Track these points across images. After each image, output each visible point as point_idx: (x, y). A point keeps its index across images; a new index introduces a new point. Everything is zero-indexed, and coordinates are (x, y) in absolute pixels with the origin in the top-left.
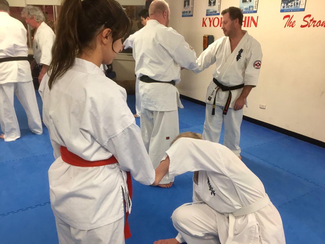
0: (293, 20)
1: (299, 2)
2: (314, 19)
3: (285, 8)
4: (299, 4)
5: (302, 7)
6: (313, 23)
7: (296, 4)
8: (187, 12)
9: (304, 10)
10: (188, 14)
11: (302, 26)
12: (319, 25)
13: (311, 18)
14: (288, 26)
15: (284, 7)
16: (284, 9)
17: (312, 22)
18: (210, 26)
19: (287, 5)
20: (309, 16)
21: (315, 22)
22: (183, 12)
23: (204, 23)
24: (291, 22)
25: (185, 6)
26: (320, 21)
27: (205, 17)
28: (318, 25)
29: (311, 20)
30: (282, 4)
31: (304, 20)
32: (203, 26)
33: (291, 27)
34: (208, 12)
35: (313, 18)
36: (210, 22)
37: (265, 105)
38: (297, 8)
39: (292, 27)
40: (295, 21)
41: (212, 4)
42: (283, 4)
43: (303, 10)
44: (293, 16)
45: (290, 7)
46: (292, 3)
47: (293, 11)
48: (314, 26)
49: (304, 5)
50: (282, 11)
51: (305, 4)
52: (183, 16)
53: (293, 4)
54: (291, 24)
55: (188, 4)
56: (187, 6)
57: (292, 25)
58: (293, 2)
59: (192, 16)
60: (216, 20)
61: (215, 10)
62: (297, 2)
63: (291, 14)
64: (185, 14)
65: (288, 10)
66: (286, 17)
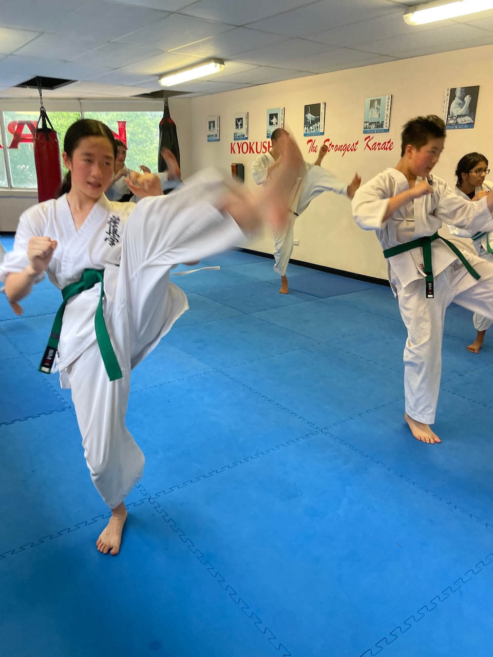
0: (315, 145)
1: (319, 126)
2: (332, 144)
3: (308, 132)
5: (322, 131)
8: (212, 136)
10: (214, 139)
12: (337, 150)
13: (330, 142)
14: (312, 151)
15: (306, 131)
16: (306, 133)
18: (239, 153)
19: (309, 129)
20: (328, 140)
21: (333, 146)
22: (208, 136)
23: (232, 148)
24: (314, 147)
25: (210, 128)
26: (337, 146)
27: (233, 142)
29: (330, 145)
32: (232, 153)
33: (314, 152)
34: (236, 136)
36: (239, 148)
38: (318, 132)
39: (316, 152)
40: (317, 146)
41: (239, 127)
42: (305, 128)
43: (323, 134)
44: (315, 140)
45: (311, 130)
47: (314, 135)
48: (333, 151)
49: (323, 129)
50: (305, 135)
51: (323, 127)
52: (208, 141)
53: (314, 128)
54: (314, 149)
55: (214, 126)
56: (212, 128)
58: (314, 126)
59: (219, 140)
60: (245, 145)
61: (243, 134)
62: (317, 125)
63: (313, 138)
64: (211, 138)
65: (310, 134)
66: (309, 141)
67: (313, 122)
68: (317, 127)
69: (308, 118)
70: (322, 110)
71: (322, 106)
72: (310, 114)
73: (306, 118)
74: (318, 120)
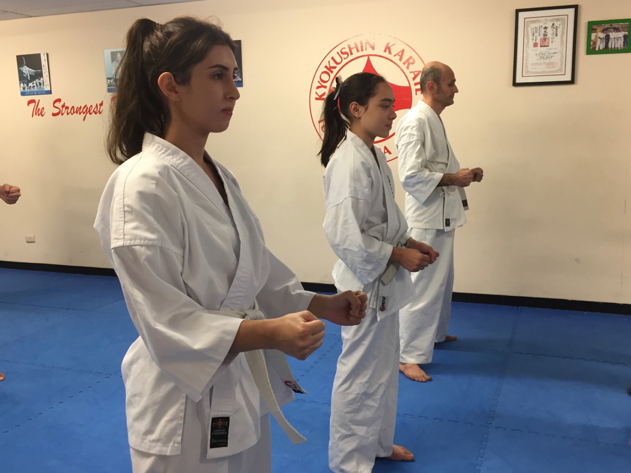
0: (40, 107)
1: (42, 82)
2: (66, 105)
3: (26, 89)
4: (42, 84)
5: (47, 88)
6: (66, 109)
7: (38, 84)
9: (51, 93)
11: (54, 115)
12: (74, 112)
13: (62, 103)
14: (36, 115)
15: (24, 88)
16: (24, 91)
17: (64, 108)
19: (28, 85)
20: (59, 100)
24: (39, 109)
26: (73, 107)
28: (72, 112)
29: (63, 106)
30: (20, 84)
31: (54, 107)
33: (40, 115)
35: (64, 103)
37: (32, 236)
38: (41, 90)
39: (42, 116)
40: (43, 108)
42: (22, 84)
44: (39, 100)
45: (32, 88)
46: (33, 83)
47: (37, 94)
48: (68, 114)
49: (49, 86)
50: (23, 94)
51: (49, 84)
53: (35, 85)
54: (39, 112)
57: (41, 113)
58: (35, 82)
62: (39, 81)
63: (36, 98)
65: (30, 92)
66: (30, 102)
67: (33, 78)
68: (40, 84)
69: (24, 71)
70: (44, 63)
71: (43, 59)
72: (26, 67)
73: (21, 73)
74: (39, 75)
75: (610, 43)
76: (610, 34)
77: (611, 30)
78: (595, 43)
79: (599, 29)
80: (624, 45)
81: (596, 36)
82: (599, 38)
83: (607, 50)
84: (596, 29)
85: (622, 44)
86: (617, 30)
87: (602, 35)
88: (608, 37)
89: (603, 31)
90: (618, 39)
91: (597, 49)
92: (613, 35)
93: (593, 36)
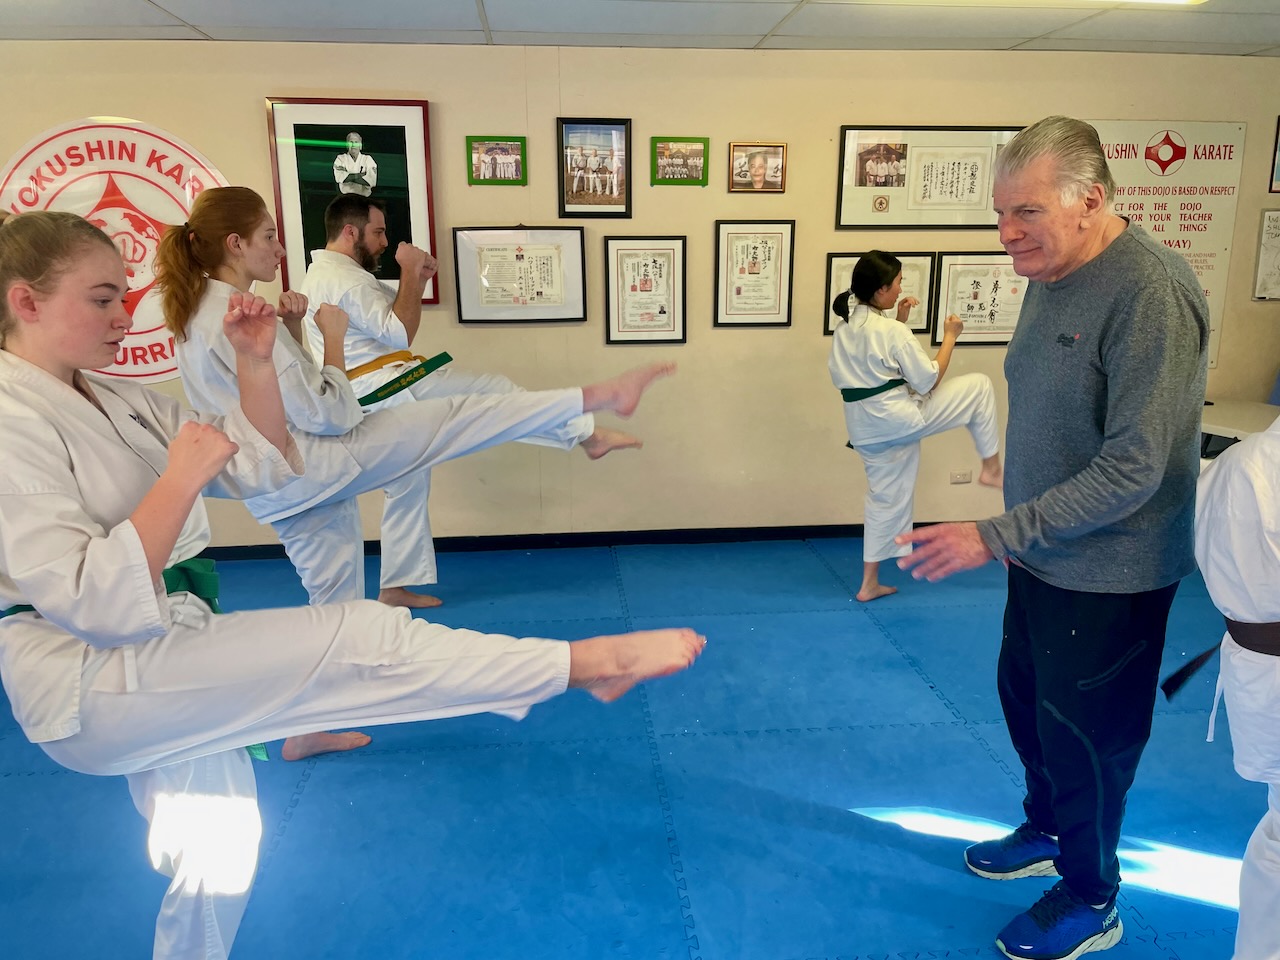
75: (498, 170)
76: (497, 156)
77: (499, 151)
78: (478, 169)
79: (482, 149)
80: (517, 175)
81: (479, 158)
82: (484, 161)
83: (494, 181)
84: (477, 149)
85: (514, 173)
86: (505, 151)
87: (488, 159)
88: (494, 159)
89: (489, 151)
90: (508, 164)
91: (482, 178)
92: (501, 159)
93: (475, 157)
